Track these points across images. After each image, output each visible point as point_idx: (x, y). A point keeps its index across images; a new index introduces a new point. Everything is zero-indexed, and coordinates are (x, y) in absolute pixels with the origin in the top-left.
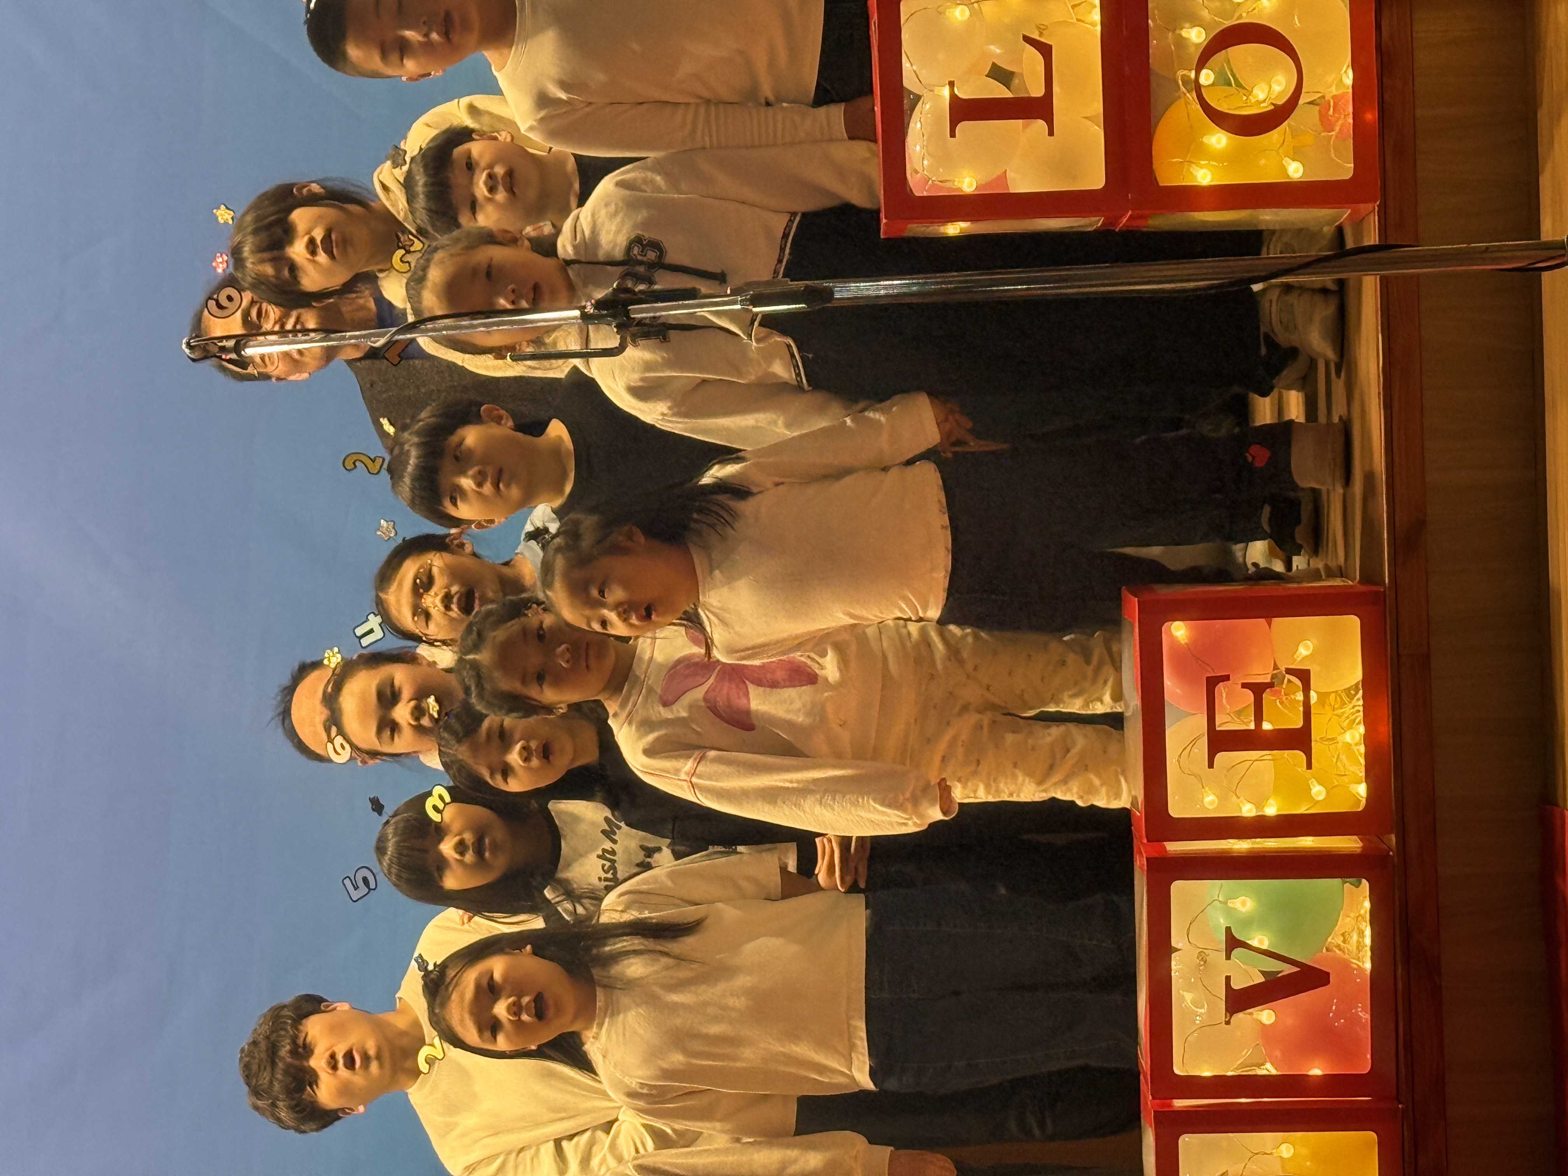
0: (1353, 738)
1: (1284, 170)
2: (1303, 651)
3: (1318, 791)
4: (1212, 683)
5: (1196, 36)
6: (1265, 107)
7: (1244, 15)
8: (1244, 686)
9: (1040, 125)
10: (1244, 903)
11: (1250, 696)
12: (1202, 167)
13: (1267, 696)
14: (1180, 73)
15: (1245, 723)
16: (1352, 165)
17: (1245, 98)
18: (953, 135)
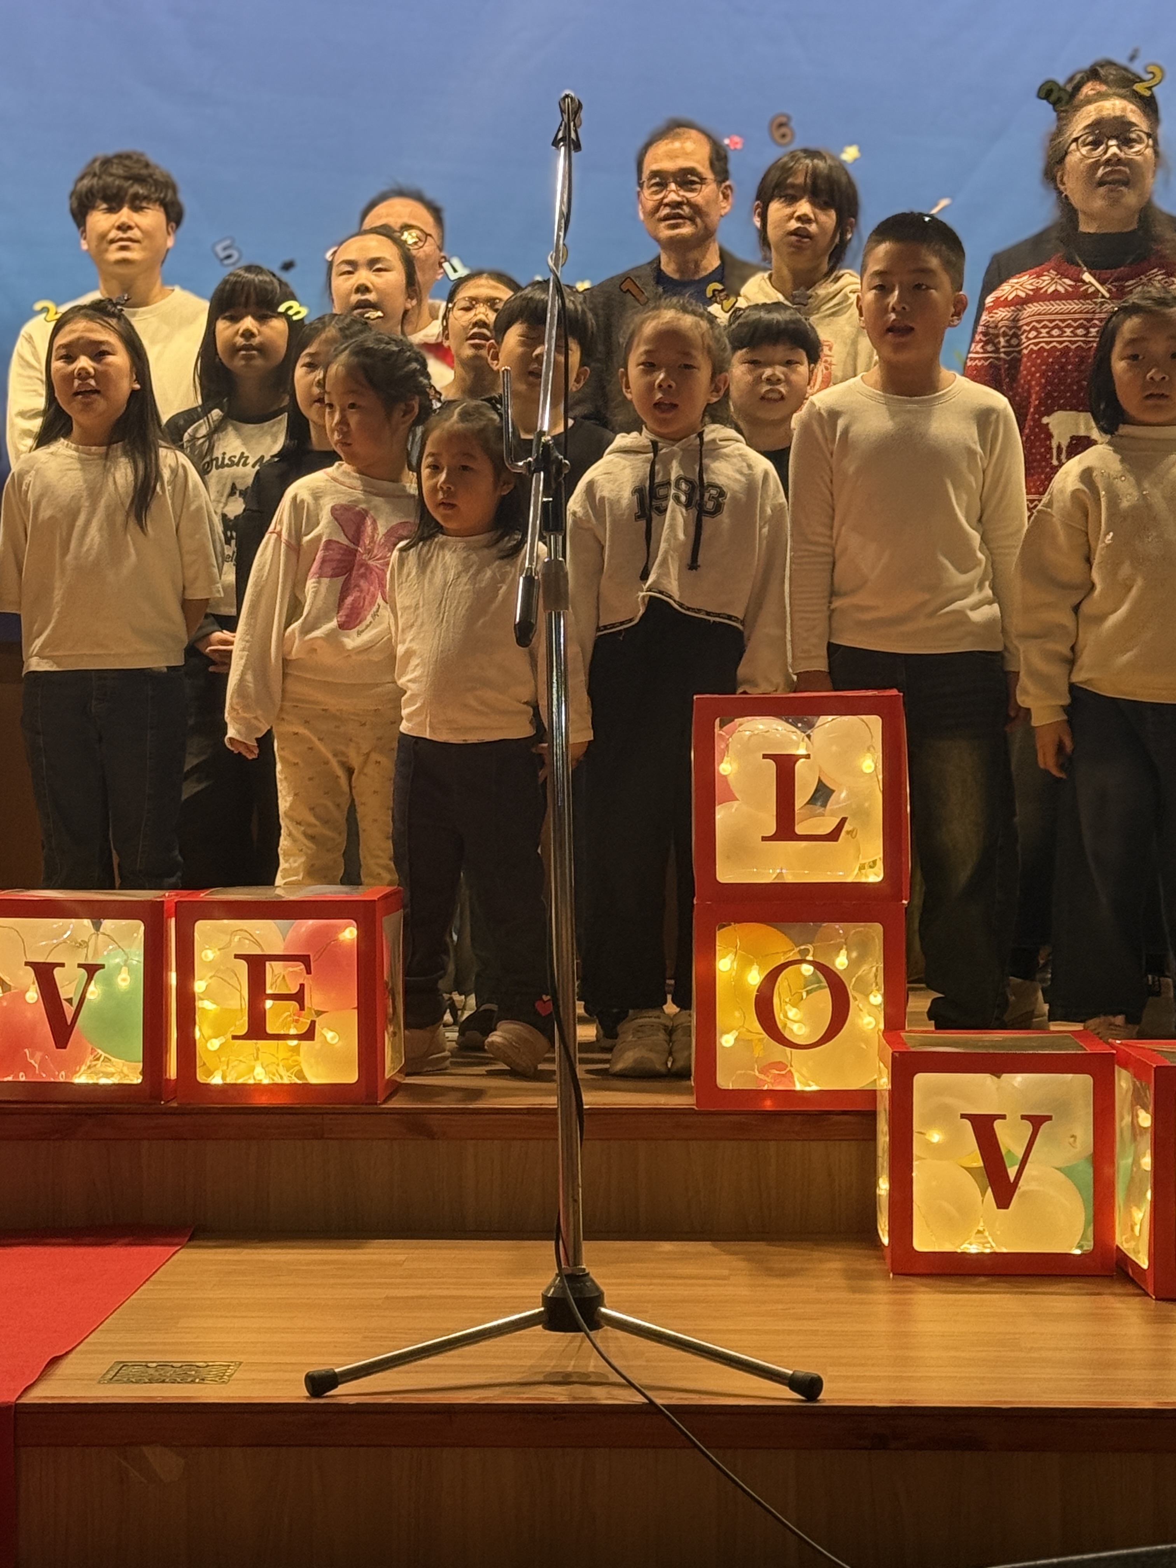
0: (258, 1074)
1: (727, 1032)
2: (330, 1035)
3: (214, 1044)
4: (304, 959)
5: (841, 962)
6: (779, 1017)
7: (857, 1002)
8: (302, 986)
9: (772, 829)
10: (124, 980)
11: (294, 990)
12: (732, 962)
13: (294, 1005)
14: (810, 947)
15: (272, 985)
16: (731, 1088)
17: (787, 1000)
18: (765, 756)
